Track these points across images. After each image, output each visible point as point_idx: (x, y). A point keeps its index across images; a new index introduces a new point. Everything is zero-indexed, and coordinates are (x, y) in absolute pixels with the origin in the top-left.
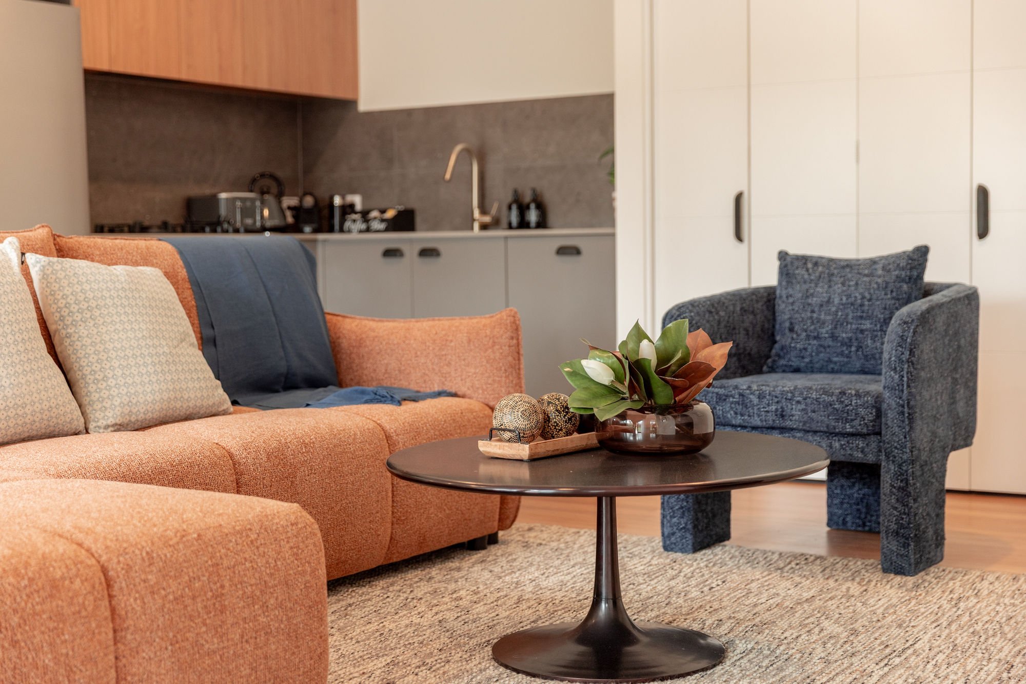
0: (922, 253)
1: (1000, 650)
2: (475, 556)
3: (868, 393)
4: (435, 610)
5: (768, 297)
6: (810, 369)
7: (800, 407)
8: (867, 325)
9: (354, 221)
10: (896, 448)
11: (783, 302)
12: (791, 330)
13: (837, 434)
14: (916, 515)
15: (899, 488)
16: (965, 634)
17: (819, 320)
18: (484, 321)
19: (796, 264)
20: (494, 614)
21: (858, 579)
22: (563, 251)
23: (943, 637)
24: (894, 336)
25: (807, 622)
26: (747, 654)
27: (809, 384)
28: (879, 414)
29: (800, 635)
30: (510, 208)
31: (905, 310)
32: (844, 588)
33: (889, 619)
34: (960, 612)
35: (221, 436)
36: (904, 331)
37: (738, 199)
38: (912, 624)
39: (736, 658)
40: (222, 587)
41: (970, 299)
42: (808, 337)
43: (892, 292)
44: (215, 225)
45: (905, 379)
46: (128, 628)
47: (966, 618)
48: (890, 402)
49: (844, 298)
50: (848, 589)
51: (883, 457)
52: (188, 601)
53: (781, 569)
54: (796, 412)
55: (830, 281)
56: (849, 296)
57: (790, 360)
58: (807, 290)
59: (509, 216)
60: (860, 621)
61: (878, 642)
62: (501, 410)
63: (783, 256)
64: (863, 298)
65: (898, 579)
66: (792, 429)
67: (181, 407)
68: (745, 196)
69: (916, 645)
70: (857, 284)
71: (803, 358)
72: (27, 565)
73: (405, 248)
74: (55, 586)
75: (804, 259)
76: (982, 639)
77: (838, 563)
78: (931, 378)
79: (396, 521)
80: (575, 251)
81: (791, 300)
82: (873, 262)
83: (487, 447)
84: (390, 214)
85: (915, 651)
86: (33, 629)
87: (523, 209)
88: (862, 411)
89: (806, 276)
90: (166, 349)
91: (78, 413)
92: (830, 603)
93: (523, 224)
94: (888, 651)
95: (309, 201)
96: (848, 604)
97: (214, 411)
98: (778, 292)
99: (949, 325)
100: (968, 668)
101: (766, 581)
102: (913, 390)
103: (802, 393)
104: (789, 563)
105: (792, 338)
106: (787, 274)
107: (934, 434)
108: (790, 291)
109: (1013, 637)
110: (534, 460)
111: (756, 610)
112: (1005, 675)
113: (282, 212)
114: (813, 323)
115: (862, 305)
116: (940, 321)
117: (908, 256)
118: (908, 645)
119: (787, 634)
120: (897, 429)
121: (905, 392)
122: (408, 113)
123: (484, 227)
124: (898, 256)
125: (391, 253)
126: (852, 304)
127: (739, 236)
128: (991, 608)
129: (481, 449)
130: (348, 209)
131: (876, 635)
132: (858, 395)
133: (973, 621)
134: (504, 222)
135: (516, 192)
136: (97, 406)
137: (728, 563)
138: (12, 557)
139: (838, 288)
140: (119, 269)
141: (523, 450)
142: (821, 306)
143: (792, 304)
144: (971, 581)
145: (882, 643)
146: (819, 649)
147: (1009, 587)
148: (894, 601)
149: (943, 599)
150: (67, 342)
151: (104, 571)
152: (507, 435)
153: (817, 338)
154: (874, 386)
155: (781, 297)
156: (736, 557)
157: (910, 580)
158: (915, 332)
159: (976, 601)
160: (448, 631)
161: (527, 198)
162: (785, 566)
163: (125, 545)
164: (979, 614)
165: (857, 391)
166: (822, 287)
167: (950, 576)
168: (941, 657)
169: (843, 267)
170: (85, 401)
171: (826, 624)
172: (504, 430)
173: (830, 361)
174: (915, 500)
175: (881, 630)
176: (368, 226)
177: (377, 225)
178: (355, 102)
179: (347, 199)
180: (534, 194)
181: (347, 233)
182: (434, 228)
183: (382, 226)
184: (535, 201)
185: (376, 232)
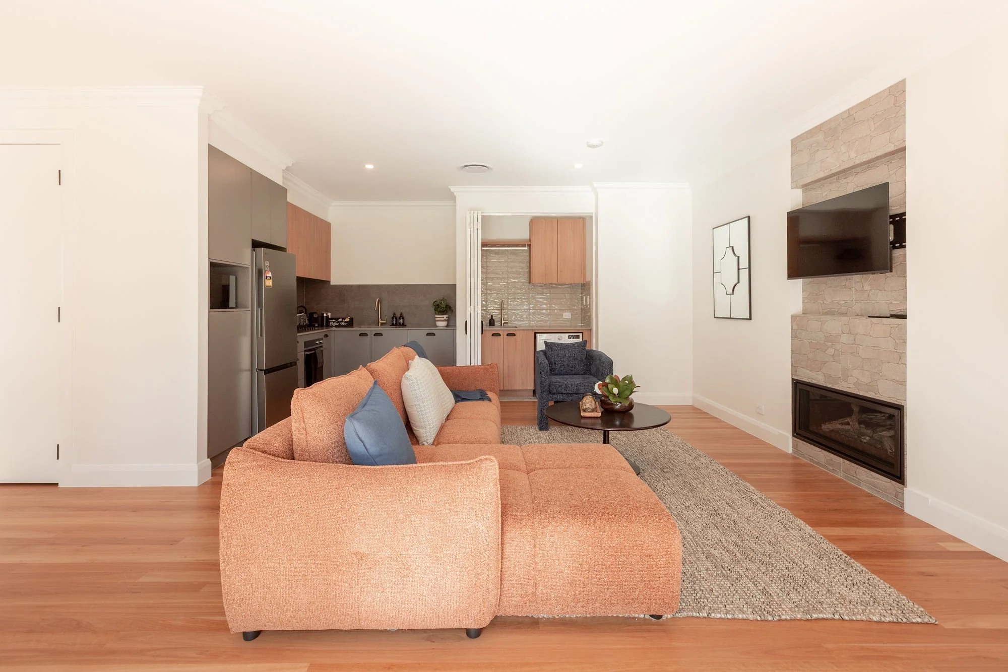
18: (487, 366)
22: (429, 334)
30: (393, 319)
59: (392, 321)
63: (546, 343)
73: (368, 333)
80: (433, 335)
82: (573, 344)
84: (347, 320)
87: (397, 319)
122: (350, 286)
124: (580, 343)
134: (390, 324)
135: (394, 314)
161: (398, 316)
169: (566, 346)
176: (340, 324)
177: (343, 324)
178: (329, 282)
179: (327, 314)
180: (401, 314)
181: (332, 326)
182: (361, 324)
183: (345, 324)
184: (402, 316)
185: (343, 326)
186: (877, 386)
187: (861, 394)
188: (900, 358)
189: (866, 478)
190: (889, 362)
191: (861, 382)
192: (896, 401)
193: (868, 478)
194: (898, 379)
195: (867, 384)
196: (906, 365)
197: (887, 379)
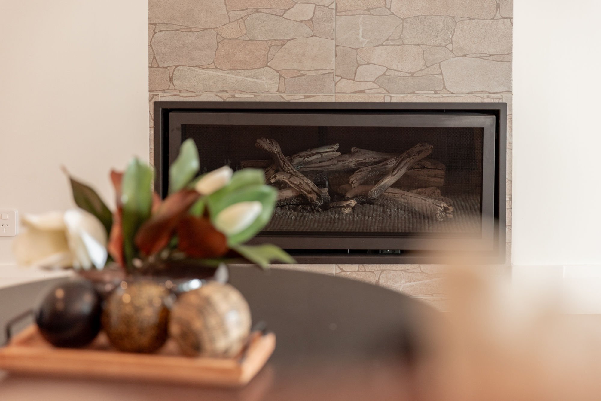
186: (441, 73)
187: (393, 101)
188: (498, 6)
189: (408, 284)
190: (470, 19)
191: (397, 73)
192: (488, 97)
193: (412, 283)
194: (492, 51)
195: (412, 75)
196: (511, 19)
197: (465, 56)
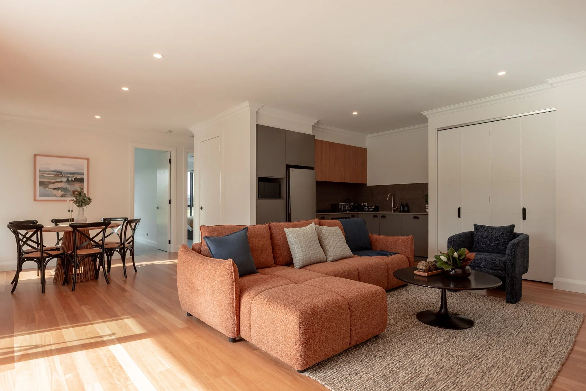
0: (513, 226)
1: (547, 330)
2: (403, 289)
3: (502, 260)
4: (399, 303)
5: (471, 234)
6: (483, 251)
7: (484, 262)
8: (499, 242)
9: (366, 209)
10: (510, 274)
11: (476, 236)
12: (478, 242)
13: (494, 269)
14: (515, 290)
15: (511, 283)
16: (535, 324)
17: (485, 241)
18: (405, 238)
19: (479, 227)
20: (413, 306)
21: (500, 304)
22: (414, 218)
23: (530, 324)
24: (509, 248)
25: (491, 316)
26: (479, 324)
27: (486, 257)
28: (505, 265)
29: (491, 320)
30: (401, 207)
31: (512, 242)
32: (498, 306)
33: (513, 317)
34: (531, 316)
35: (355, 264)
36: (512, 247)
37: (459, 209)
38: (520, 319)
39: (477, 325)
40: (369, 306)
41: (527, 238)
42: (483, 244)
43: (505, 235)
44: (339, 211)
45: (513, 258)
46: (353, 315)
47: (534, 319)
48: (508, 263)
49: (492, 236)
50: (499, 307)
51: (506, 275)
52: (363, 309)
53: (479, 299)
54: (483, 263)
55: (488, 232)
56: (493, 236)
57: (478, 249)
58: (482, 234)
59: (401, 208)
60: (505, 317)
61: (512, 324)
62: (420, 265)
63: (475, 225)
64: (497, 236)
65: (511, 305)
66: (482, 267)
67: (344, 256)
68: (461, 208)
69: (523, 326)
70: (495, 233)
71: (481, 249)
72: (335, 302)
73: (378, 215)
74: (341, 306)
75: (481, 226)
76: (541, 325)
77: (493, 298)
78: (519, 258)
79: (388, 282)
80: (417, 218)
81: (478, 235)
82: (500, 228)
83: (415, 272)
84: (374, 207)
85: (523, 328)
86: (337, 316)
87: (404, 207)
88: (501, 265)
89: (482, 230)
90: (341, 244)
91: (326, 257)
92: (495, 310)
93: (404, 211)
94: (516, 327)
95: (356, 205)
96: (500, 311)
97: (350, 256)
98: (474, 233)
99: (523, 245)
100: (540, 334)
101: (476, 302)
102: (515, 261)
103: (484, 259)
104: (481, 297)
105: (478, 244)
106: (477, 230)
107: (520, 270)
108: (478, 233)
109: (549, 326)
110: (428, 277)
111: (477, 311)
112: (551, 338)
113: (350, 206)
114: (484, 241)
115: (497, 238)
116: (521, 244)
117: (509, 227)
118: (521, 325)
119: (487, 319)
120: (511, 270)
121: (513, 261)
122: (377, 186)
123: (394, 211)
124: (507, 227)
125: (375, 216)
126: (494, 237)
127: (459, 217)
128: (539, 316)
129: (415, 273)
130: (364, 206)
131: (511, 321)
132: (500, 261)
133: (536, 320)
134: (399, 210)
135: (402, 204)
136: (329, 256)
137: (465, 296)
138: (333, 300)
139: (491, 234)
140: (332, 228)
141: (426, 274)
142: (486, 237)
143: (478, 236)
144: (531, 307)
145: (513, 324)
146: (497, 325)
147: (543, 310)
148: (512, 311)
149: (525, 312)
150: (323, 243)
151: (348, 303)
152: (421, 270)
153: (485, 245)
154: (504, 258)
155: (475, 234)
156: (466, 294)
157: (515, 305)
158: (515, 247)
159: (535, 313)
160: (404, 310)
161: (405, 205)
162: (480, 298)
163: (352, 297)
164: (537, 318)
165: (499, 260)
166: (486, 233)
167: (525, 305)
168: (531, 330)
169: (492, 229)
170: (327, 255)
171: (496, 317)
172: (421, 269)
173: (488, 250)
174: (515, 287)
175: (512, 320)
176: (369, 210)
177: (371, 210)
178: (366, 184)
179: (363, 204)
180: (406, 204)
181: (365, 211)
182: (383, 210)
183: (372, 210)
184: (407, 205)
185: (371, 211)
